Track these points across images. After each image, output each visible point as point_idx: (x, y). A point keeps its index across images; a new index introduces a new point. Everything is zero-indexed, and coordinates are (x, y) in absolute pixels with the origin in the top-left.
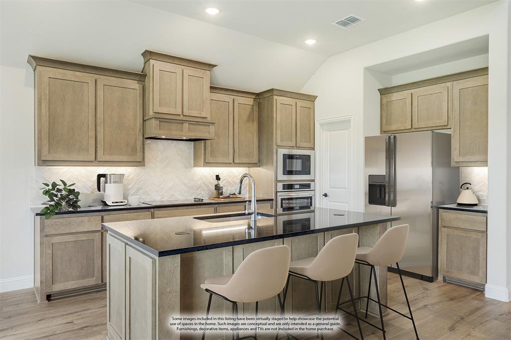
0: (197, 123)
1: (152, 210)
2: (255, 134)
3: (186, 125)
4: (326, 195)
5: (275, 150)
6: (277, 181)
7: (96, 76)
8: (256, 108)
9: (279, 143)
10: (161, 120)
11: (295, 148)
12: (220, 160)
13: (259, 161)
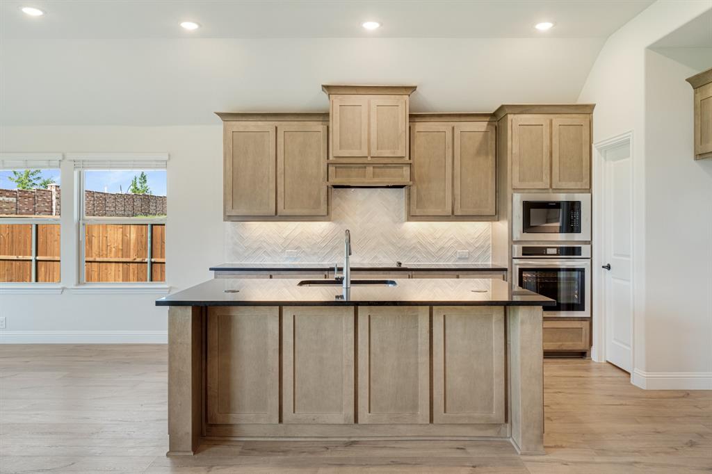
0: (386, 165)
1: (326, 273)
2: (490, 173)
3: (370, 170)
4: (609, 267)
5: (509, 196)
6: (512, 242)
7: (277, 123)
8: (492, 135)
9: (517, 184)
10: (338, 165)
11: (551, 190)
12: (432, 211)
13: (497, 212)
